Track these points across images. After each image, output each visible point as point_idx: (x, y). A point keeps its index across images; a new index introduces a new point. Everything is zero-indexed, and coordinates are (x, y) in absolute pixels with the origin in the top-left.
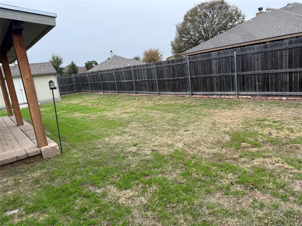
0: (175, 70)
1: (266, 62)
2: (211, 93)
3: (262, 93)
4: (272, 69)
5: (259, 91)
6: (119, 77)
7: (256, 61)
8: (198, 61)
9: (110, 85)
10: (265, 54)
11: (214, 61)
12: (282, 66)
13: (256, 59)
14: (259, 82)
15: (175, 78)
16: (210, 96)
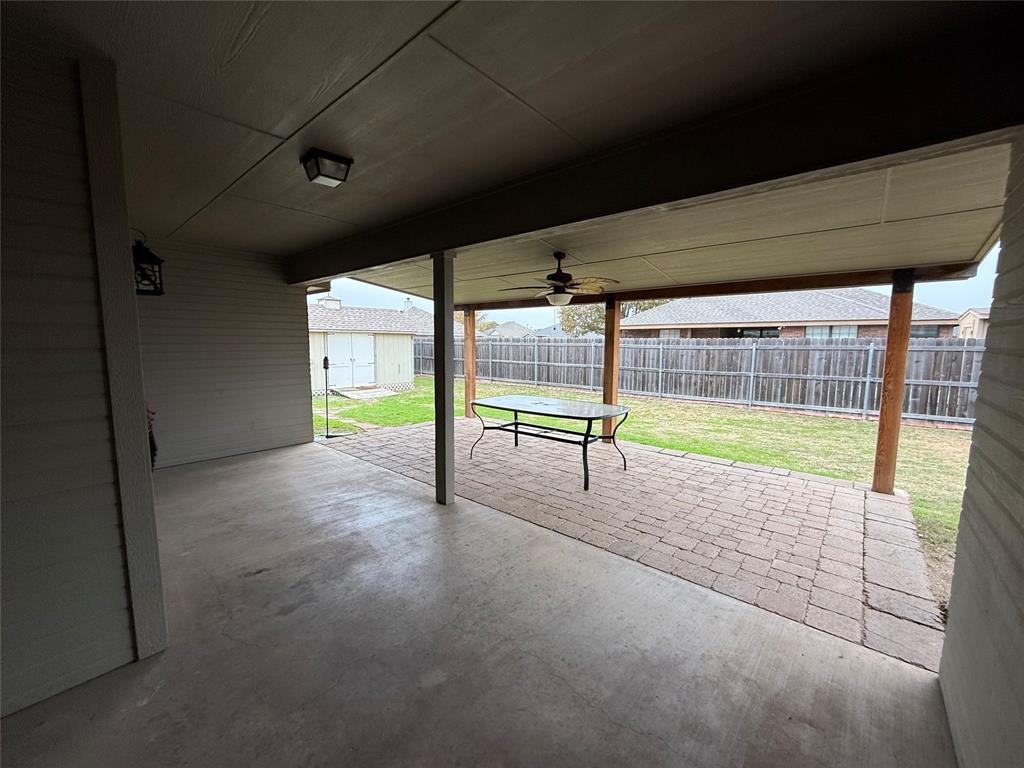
0: (713, 357)
1: (936, 366)
2: (802, 406)
3: (921, 416)
4: (945, 379)
5: (914, 411)
6: (549, 355)
7: (914, 365)
8: (777, 349)
9: (514, 369)
10: (936, 355)
11: (817, 353)
12: (969, 377)
13: (915, 360)
14: (914, 396)
15: (711, 372)
16: (799, 412)
